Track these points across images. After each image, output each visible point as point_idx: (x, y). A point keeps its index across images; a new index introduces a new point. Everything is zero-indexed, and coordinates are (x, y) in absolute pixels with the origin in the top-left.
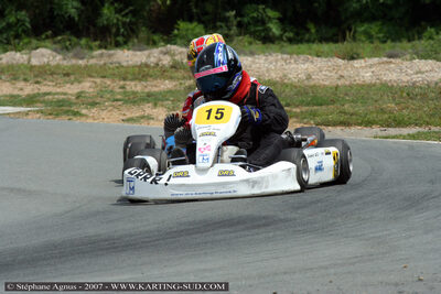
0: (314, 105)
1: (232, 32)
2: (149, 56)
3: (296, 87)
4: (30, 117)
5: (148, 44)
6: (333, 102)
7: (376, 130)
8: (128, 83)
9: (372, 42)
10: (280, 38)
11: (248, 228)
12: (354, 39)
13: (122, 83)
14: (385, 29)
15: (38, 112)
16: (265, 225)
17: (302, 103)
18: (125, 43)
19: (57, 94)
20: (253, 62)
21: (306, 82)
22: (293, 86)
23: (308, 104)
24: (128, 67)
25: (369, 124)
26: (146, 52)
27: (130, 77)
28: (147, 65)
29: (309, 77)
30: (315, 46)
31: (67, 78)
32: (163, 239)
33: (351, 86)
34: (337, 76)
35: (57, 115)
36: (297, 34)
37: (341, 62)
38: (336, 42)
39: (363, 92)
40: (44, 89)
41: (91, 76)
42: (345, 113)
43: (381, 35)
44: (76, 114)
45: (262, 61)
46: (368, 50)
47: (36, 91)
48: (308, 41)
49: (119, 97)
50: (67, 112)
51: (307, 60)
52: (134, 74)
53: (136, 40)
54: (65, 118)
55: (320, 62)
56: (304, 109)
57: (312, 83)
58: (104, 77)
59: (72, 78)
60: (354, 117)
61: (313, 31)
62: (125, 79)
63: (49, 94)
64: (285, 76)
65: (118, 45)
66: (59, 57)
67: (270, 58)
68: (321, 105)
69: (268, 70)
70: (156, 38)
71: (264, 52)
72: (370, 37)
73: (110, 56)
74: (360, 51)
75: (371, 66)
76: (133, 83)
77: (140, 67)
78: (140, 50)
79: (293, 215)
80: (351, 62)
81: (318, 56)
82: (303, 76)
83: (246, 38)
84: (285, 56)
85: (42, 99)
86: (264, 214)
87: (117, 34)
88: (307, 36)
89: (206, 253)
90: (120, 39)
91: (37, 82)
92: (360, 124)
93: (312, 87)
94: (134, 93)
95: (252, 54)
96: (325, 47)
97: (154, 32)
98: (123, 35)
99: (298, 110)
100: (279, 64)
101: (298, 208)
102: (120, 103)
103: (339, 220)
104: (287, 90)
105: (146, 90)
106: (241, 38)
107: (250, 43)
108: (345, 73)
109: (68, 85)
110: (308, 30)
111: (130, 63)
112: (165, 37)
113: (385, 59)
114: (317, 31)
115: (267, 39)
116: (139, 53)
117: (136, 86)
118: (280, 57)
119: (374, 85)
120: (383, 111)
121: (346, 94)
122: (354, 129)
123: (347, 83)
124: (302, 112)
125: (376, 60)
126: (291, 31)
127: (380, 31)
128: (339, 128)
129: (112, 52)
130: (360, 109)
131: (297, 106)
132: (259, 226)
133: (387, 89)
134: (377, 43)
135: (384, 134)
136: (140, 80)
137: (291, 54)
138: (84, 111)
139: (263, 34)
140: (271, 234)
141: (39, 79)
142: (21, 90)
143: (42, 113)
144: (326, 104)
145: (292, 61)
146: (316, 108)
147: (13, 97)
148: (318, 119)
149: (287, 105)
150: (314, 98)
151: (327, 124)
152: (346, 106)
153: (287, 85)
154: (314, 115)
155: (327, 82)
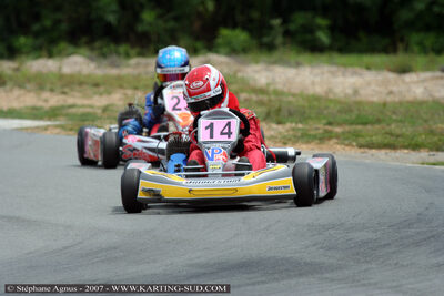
0: (358, 124)
1: (277, 42)
3: (340, 103)
4: (48, 132)
6: (378, 121)
7: (424, 154)
9: (427, 54)
10: (330, 48)
15: (57, 127)
17: (345, 122)
19: (83, 106)
20: (297, 74)
21: (354, 99)
22: (337, 102)
23: (352, 124)
25: (416, 147)
30: (367, 59)
31: (96, 89)
33: (401, 103)
34: (386, 91)
36: (347, 43)
37: (392, 76)
39: (412, 111)
40: (70, 101)
41: (121, 87)
42: (391, 134)
43: (437, 46)
45: (307, 74)
46: (422, 63)
47: (61, 103)
51: (354, 73)
55: (370, 76)
56: (347, 128)
57: (358, 98)
58: (136, 88)
59: (102, 89)
60: (400, 139)
61: (364, 40)
63: (73, 106)
64: (330, 90)
66: (92, 66)
67: (317, 71)
68: (365, 124)
70: (198, 45)
72: (424, 48)
73: (146, 65)
74: (412, 63)
75: (424, 81)
80: (402, 76)
81: (368, 69)
82: (349, 91)
84: (333, 68)
85: (65, 112)
91: (64, 93)
92: (406, 147)
93: (358, 103)
95: (298, 65)
97: (197, 39)
99: (338, 130)
100: (325, 77)
104: (332, 105)
108: (395, 89)
109: (96, 97)
113: (439, 73)
115: (315, 48)
118: (326, 68)
119: (426, 102)
120: (432, 133)
121: (394, 113)
122: (399, 153)
123: (397, 99)
124: (343, 133)
125: (429, 75)
128: (383, 151)
130: (407, 130)
131: (339, 125)
133: (439, 107)
134: (432, 55)
135: (432, 159)
137: (339, 65)
141: (66, 90)
142: (46, 101)
143: (62, 127)
144: (372, 123)
145: (340, 74)
146: (359, 127)
147: (34, 108)
148: (362, 141)
149: (330, 124)
150: (358, 116)
151: (371, 146)
152: (393, 126)
153: (331, 100)
154: (357, 135)
155: (375, 99)
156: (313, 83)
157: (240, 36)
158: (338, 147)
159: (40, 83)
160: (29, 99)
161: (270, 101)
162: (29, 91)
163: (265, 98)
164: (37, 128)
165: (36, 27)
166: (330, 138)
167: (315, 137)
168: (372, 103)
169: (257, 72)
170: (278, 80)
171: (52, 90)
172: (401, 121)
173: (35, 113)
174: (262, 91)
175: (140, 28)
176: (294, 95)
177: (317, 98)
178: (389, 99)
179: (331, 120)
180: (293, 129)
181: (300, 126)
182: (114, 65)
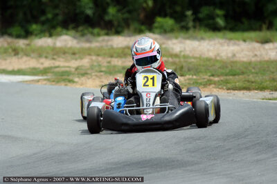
0: (229, 75)
1: (189, 25)
4: (40, 83)
6: (243, 73)
7: (267, 93)
8: (113, 59)
13: (109, 59)
15: (45, 80)
17: (222, 74)
19: (64, 67)
20: (199, 45)
21: (232, 60)
22: (222, 62)
23: (226, 75)
24: (117, 48)
25: (263, 89)
27: (115, 55)
28: (129, 47)
31: (73, 56)
33: (260, 62)
34: (252, 55)
35: (58, 82)
37: (257, 45)
39: (265, 66)
40: (57, 63)
41: (90, 55)
42: (248, 81)
44: (71, 81)
45: (205, 44)
47: (52, 65)
49: (103, 69)
50: (64, 80)
51: (235, 44)
54: (63, 84)
56: (222, 78)
57: (235, 59)
58: (98, 55)
59: (77, 56)
60: (254, 84)
62: (112, 56)
63: (58, 67)
64: (218, 55)
66: (75, 42)
67: (212, 43)
68: (235, 75)
70: (143, 27)
71: (209, 38)
73: (108, 41)
76: (116, 60)
77: (124, 48)
78: (129, 37)
80: (264, 45)
82: (230, 55)
85: (52, 71)
91: (54, 59)
92: (257, 89)
94: (114, 66)
95: (201, 39)
98: (121, 26)
99: (216, 79)
102: (102, 73)
105: (124, 65)
108: (258, 53)
109: (74, 61)
111: (119, 45)
115: (215, 28)
117: (118, 61)
120: (274, 80)
121: (254, 68)
122: (252, 93)
123: (258, 60)
128: (242, 92)
130: (258, 79)
131: (218, 76)
136: (122, 57)
138: (76, 79)
141: (55, 57)
142: (42, 64)
143: (48, 80)
144: (238, 74)
145: (226, 44)
146: (231, 77)
147: (34, 69)
148: (229, 86)
149: (213, 75)
150: (231, 71)
151: (235, 89)
152: (251, 76)
154: (227, 82)
155: (245, 60)
156: (208, 50)
157: (169, 22)
158: (215, 90)
159: (40, 53)
160: (32, 63)
161: (180, 62)
162: (32, 58)
163: (177, 60)
164: (33, 81)
165: (43, 18)
166: (210, 84)
167: (201, 84)
169: (174, 44)
170: (187, 49)
171: (46, 57)
172: (257, 73)
173: (34, 72)
174: (176, 56)
175: (107, 18)
176: (195, 58)
177: (209, 60)
178: (253, 59)
179: (213, 73)
180: (189, 79)
182: (88, 41)
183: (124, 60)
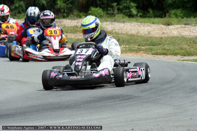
0: (151, 45)
1: (115, 12)
2: (77, 23)
3: (143, 37)
5: (78, 17)
6: (160, 44)
7: (179, 57)
8: (68, 34)
9: (178, 18)
10: (137, 15)
11: (121, 100)
12: (170, 16)
13: (66, 34)
14: (183, 12)
16: (128, 99)
17: (146, 45)
18: (67, 16)
20: (124, 26)
21: (148, 36)
22: (142, 37)
23: (149, 45)
24: (69, 27)
25: (176, 54)
26: (76, 21)
27: (69, 31)
28: (77, 27)
29: (149, 33)
30: (152, 19)
32: (83, 104)
34: (161, 33)
36: (144, 14)
38: (162, 17)
39: (173, 40)
42: (165, 49)
43: (182, 15)
45: (128, 26)
46: (176, 21)
48: (149, 17)
51: (148, 25)
52: (71, 30)
53: (72, 15)
55: (154, 26)
56: (147, 47)
57: (150, 36)
60: (169, 51)
61: (151, 12)
64: (138, 32)
65: (64, 17)
67: (132, 24)
68: (154, 45)
69: (131, 30)
70: (81, 14)
71: (129, 22)
72: (177, 16)
73: (60, 22)
74: (172, 22)
75: (177, 28)
76: (71, 34)
77: (74, 27)
78: (74, 20)
79: (141, 95)
80: (168, 26)
81: (153, 24)
82: (146, 33)
83: (121, 15)
84: (139, 24)
86: (128, 94)
87: (64, 12)
88: (148, 15)
89: (102, 111)
90: (65, 14)
92: (172, 55)
93: (150, 37)
94: (71, 39)
95: (124, 22)
96: (157, 20)
97: (80, 12)
98: (66, 13)
99: (144, 48)
100: (136, 27)
101: (144, 91)
103: (162, 97)
104: (139, 38)
105: (77, 38)
106: (118, 15)
107: (123, 18)
108: (165, 32)
110: (149, 12)
111: (69, 25)
112: (85, 14)
113: (183, 26)
114: (153, 13)
115: (131, 16)
116: (73, 21)
117: (72, 35)
118: (136, 24)
119: (178, 37)
120: (182, 49)
121: (166, 41)
122: (169, 57)
123: (166, 36)
124: (146, 49)
125: (179, 26)
126: (141, 12)
127: (181, 13)
128: (162, 56)
129: (62, 20)
130: (172, 47)
131: (143, 46)
132: (126, 99)
133: (184, 39)
134: (180, 18)
135: (182, 59)
136: (74, 33)
137: (141, 22)
139: (129, 13)
140: (131, 103)
144: (157, 45)
145: (142, 26)
146: (152, 47)
148: (153, 52)
149: (139, 45)
150: (151, 42)
151: (157, 54)
152: (166, 46)
153: (139, 36)
154: (151, 50)
155: (157, 36)
158: (144, 54)
166: (140, 51)
167: (134, 50)
168: (156, 37)
169: (107, 25)
170: (116, 28)
172: (169, 44)
176: (123, 34)
177: (133, 35)
178: (163, 36)
179: (140, 43)
180: (125, 47)
181: (127, 46)
183: (76, 35)
